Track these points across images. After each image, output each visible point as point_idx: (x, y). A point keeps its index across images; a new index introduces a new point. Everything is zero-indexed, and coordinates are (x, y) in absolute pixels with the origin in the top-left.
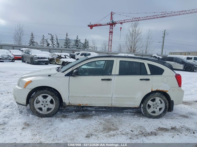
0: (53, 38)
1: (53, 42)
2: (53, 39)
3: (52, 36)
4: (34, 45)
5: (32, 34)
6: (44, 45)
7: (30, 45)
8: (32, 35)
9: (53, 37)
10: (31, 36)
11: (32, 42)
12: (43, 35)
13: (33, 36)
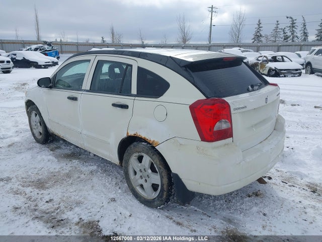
0: (295, 23)
1: (293, 32)
2: (293, 27)
3: (293, 21)
4: (261, 41)
5: (259, 21)
6: (277, 39)
7: (253, 42)
8: (259, 24)
9: (295, 21)
10: (257, 26)
11: (258, 37)
12: (278, 22)
13: (261, 26)
